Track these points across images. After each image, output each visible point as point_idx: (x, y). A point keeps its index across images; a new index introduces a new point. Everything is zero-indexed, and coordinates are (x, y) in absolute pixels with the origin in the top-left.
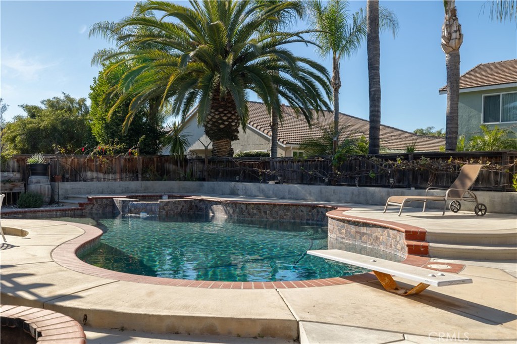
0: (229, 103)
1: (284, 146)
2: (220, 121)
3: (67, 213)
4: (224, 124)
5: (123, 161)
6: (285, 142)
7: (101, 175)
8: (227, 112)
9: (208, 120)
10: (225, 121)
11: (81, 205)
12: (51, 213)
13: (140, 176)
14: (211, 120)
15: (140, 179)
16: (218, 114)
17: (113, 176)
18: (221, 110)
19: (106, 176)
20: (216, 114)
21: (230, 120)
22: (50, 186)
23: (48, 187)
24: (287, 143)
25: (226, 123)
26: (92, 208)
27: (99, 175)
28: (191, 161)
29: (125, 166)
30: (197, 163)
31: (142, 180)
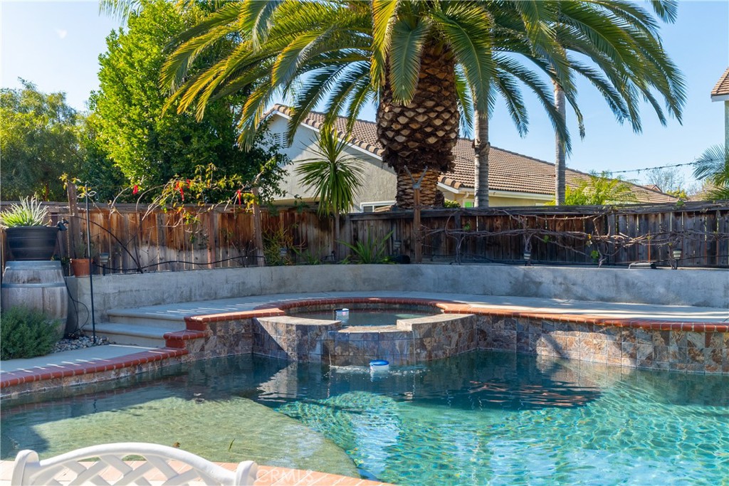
0: (446, 89)
1: (457, 192)
2: (428, 130)
3: (144, 370)
4: (437, 136)
5: (218, 217)
6: (458, 184)
7: (172, 255)
8: (443, 108)
9: (399, 127)
10: (437, 128)
11: (172, 341)
12: (103, 378)
13: (260, 253)
14: (406, 126)
15: (261, 260)
16: (424, 113)
17: (198, 255)
18: (430, 104)
19: (184, 257)
20: (420, 114)
21: (447, 128)
22: (65, 288)
23: (62, 292)
24: (462, 186)
25: (441, 134)
26: (202, 349)
27: (168, 254)
28: (355, 219)
29: (223, 230)
30: (372, 223)
31: (268, 264)
